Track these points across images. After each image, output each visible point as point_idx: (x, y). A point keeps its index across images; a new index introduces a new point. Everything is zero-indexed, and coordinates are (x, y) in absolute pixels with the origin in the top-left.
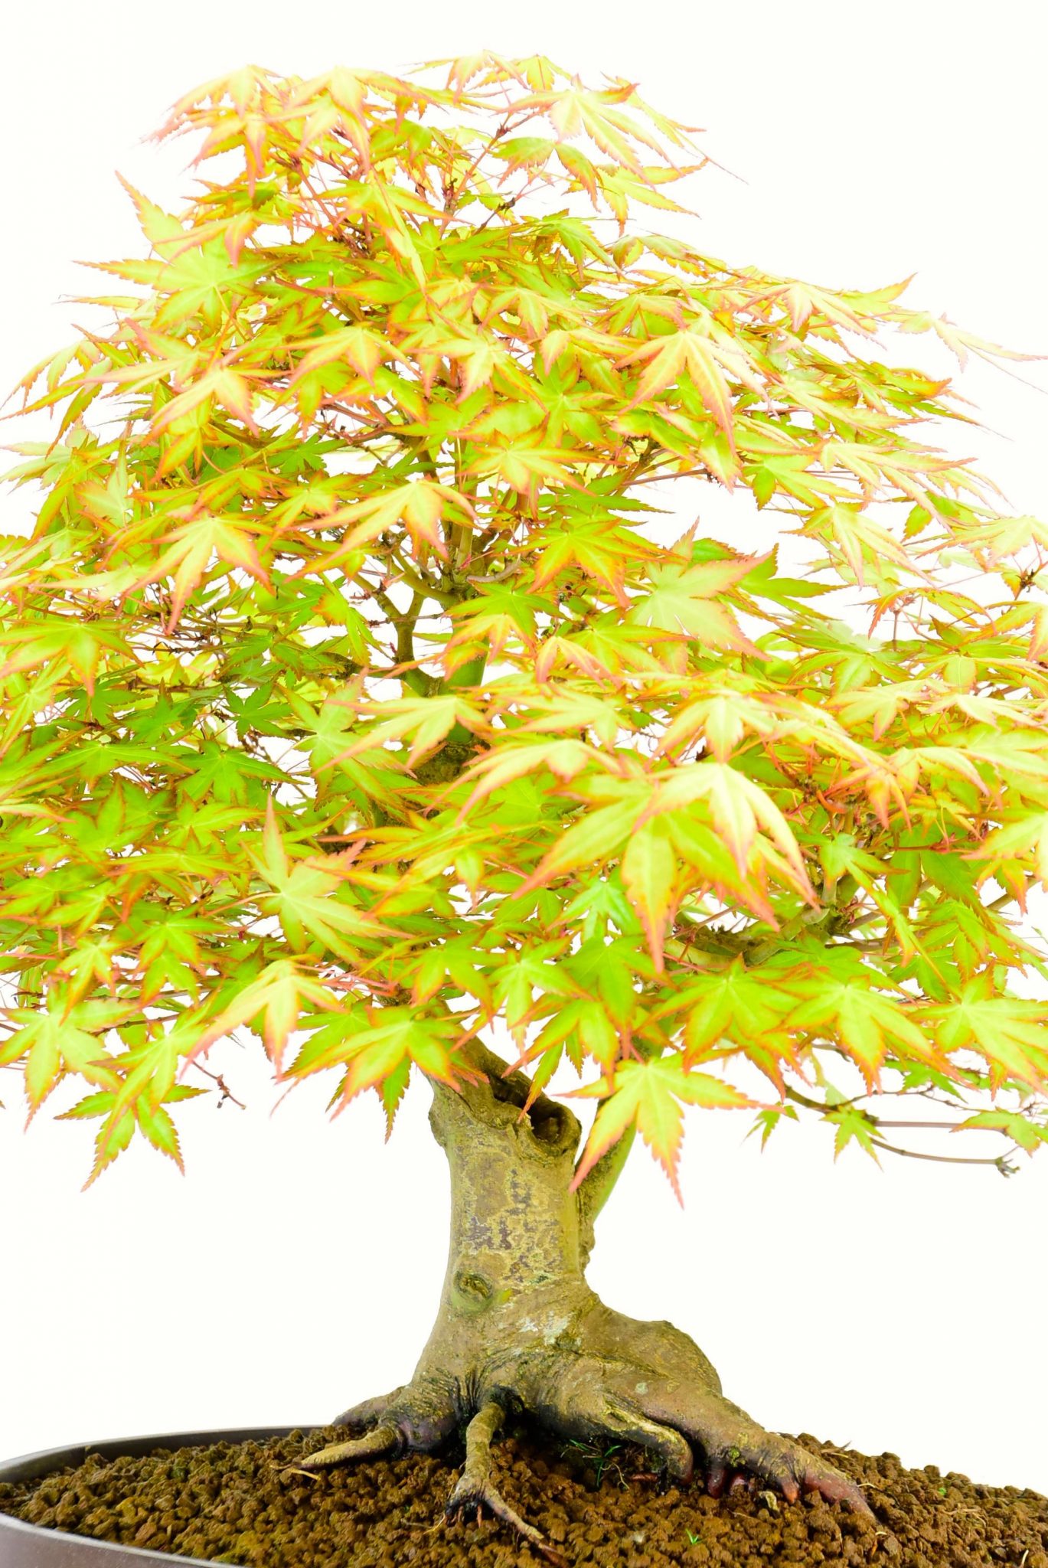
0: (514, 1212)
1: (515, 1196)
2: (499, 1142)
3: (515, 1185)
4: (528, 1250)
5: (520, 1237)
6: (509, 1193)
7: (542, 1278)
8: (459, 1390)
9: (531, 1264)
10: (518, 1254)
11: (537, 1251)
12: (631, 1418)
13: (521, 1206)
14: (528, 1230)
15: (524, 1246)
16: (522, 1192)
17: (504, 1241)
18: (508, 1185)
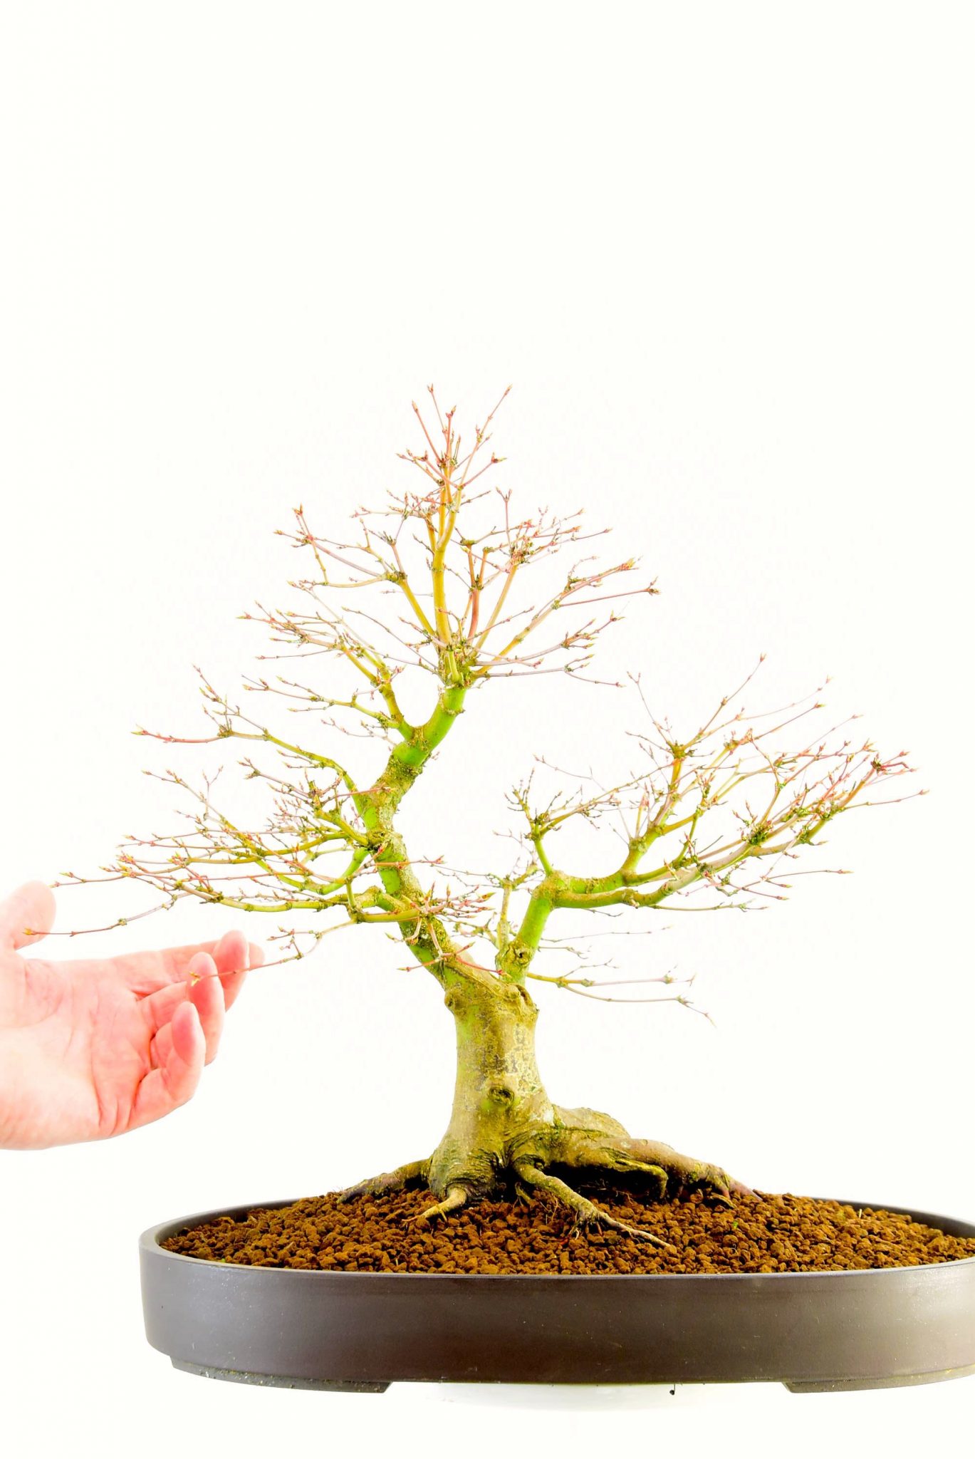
0: (517, 1049)
1: (518, 1039)
2: (512, 1008)
3: (517, 1033)
4: (525, 1071)
5: (521, 1064)
6: (515, 1038)
7: (533, 1088)
8: (497, 1159)
9: (527, 1080)
10: (521, 1075)
11: (529, 1072)
12: (630, 1163)
13: (521, 1045)
14: (524, 1060)
15: (523, 1070)
16: (520, 1037)
17: (514, 1067)
18: (515, 1033)
